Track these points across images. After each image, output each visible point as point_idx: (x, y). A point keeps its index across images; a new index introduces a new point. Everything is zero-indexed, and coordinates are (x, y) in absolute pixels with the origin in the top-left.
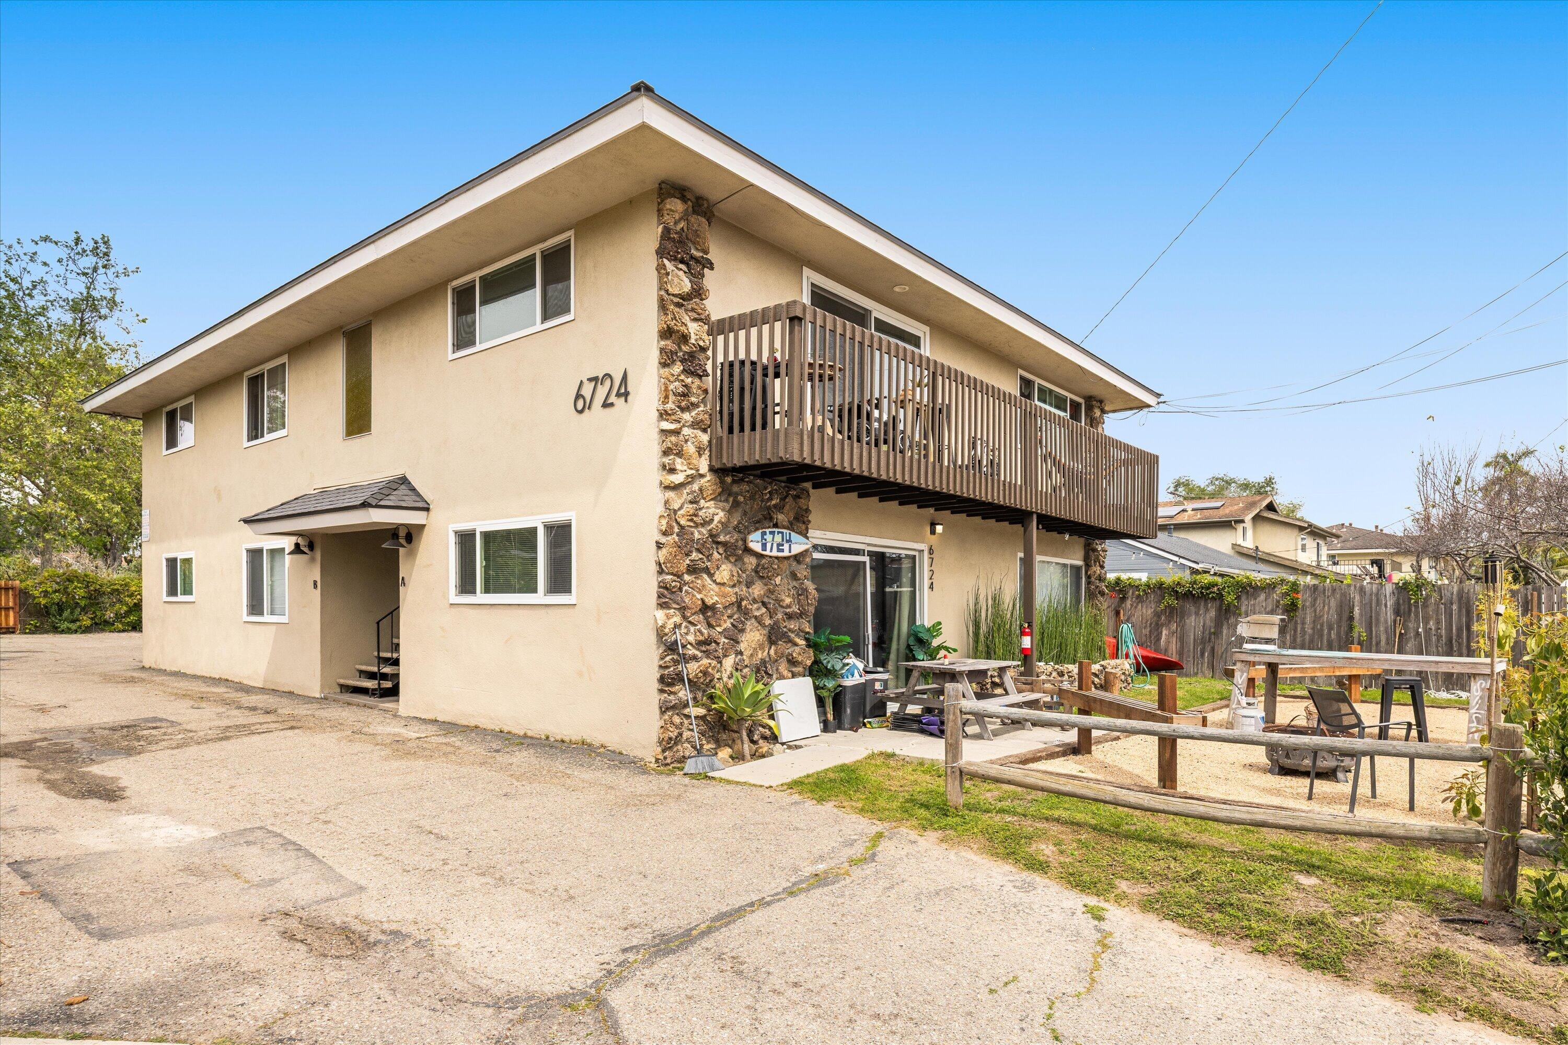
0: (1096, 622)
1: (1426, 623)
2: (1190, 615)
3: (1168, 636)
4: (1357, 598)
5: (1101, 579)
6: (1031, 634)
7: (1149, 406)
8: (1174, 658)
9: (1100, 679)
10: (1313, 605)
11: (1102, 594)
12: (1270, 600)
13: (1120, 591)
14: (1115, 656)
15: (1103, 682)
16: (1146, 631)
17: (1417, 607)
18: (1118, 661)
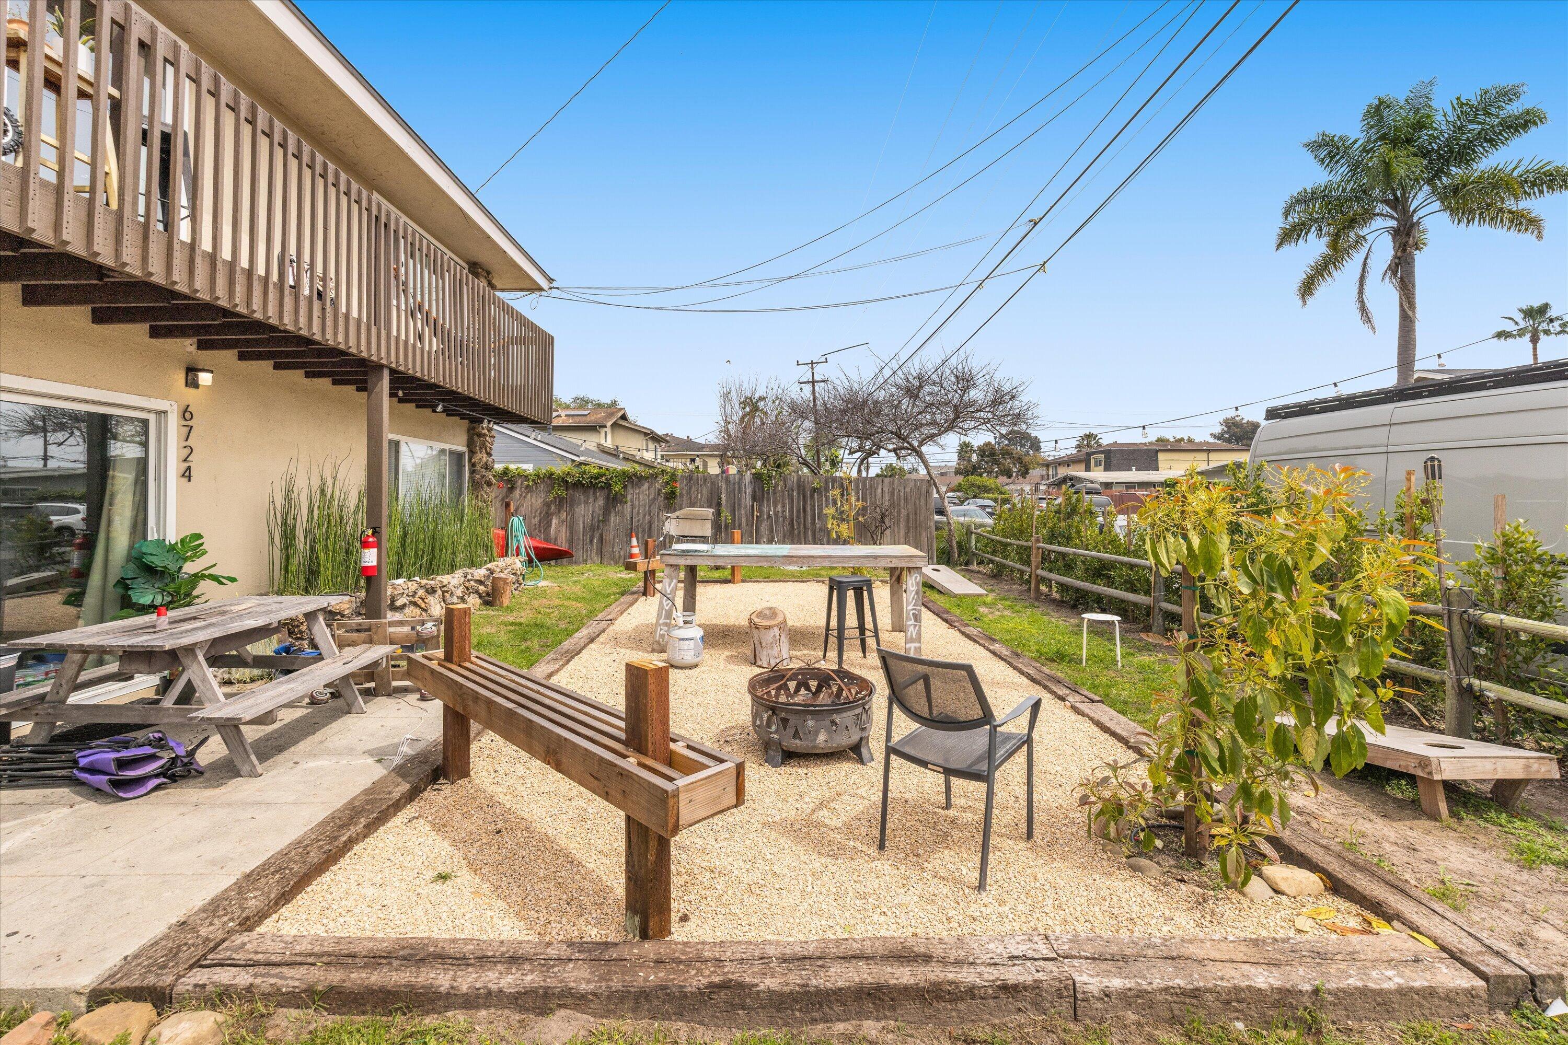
0: (481, 515)
1: (775, 507)
2: (579, 504)
3: (558, 525)
4: (724, 486)
5: (487, 467)
6: (378, 545)
7: (541, 289)
8: (564, 546)
9: (486, 586)
10: (689, 493)
11: (489, 484)
12: (652, 489)
13: (509, 481)
14: (504, 553)
15: (490, 589)
16: (535, 521)
17: (768, 493)
18: (508, 560)
